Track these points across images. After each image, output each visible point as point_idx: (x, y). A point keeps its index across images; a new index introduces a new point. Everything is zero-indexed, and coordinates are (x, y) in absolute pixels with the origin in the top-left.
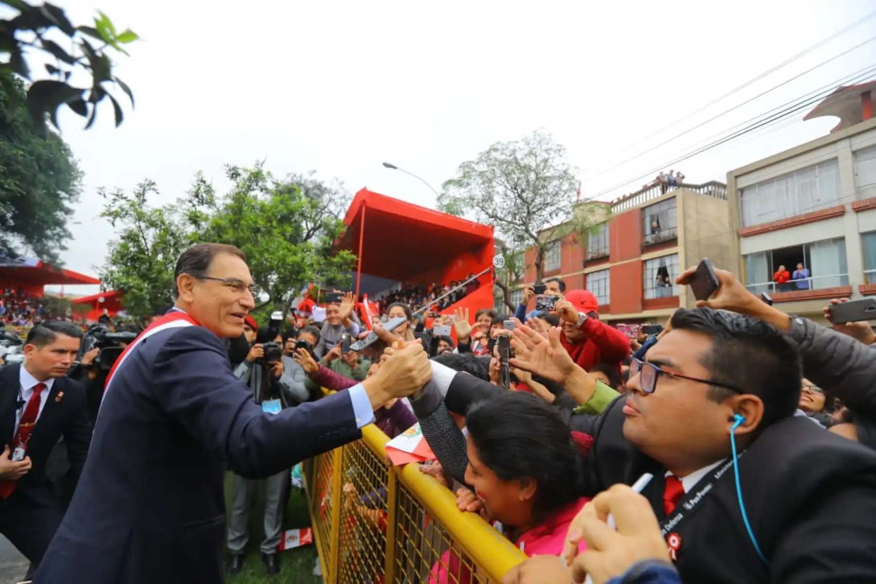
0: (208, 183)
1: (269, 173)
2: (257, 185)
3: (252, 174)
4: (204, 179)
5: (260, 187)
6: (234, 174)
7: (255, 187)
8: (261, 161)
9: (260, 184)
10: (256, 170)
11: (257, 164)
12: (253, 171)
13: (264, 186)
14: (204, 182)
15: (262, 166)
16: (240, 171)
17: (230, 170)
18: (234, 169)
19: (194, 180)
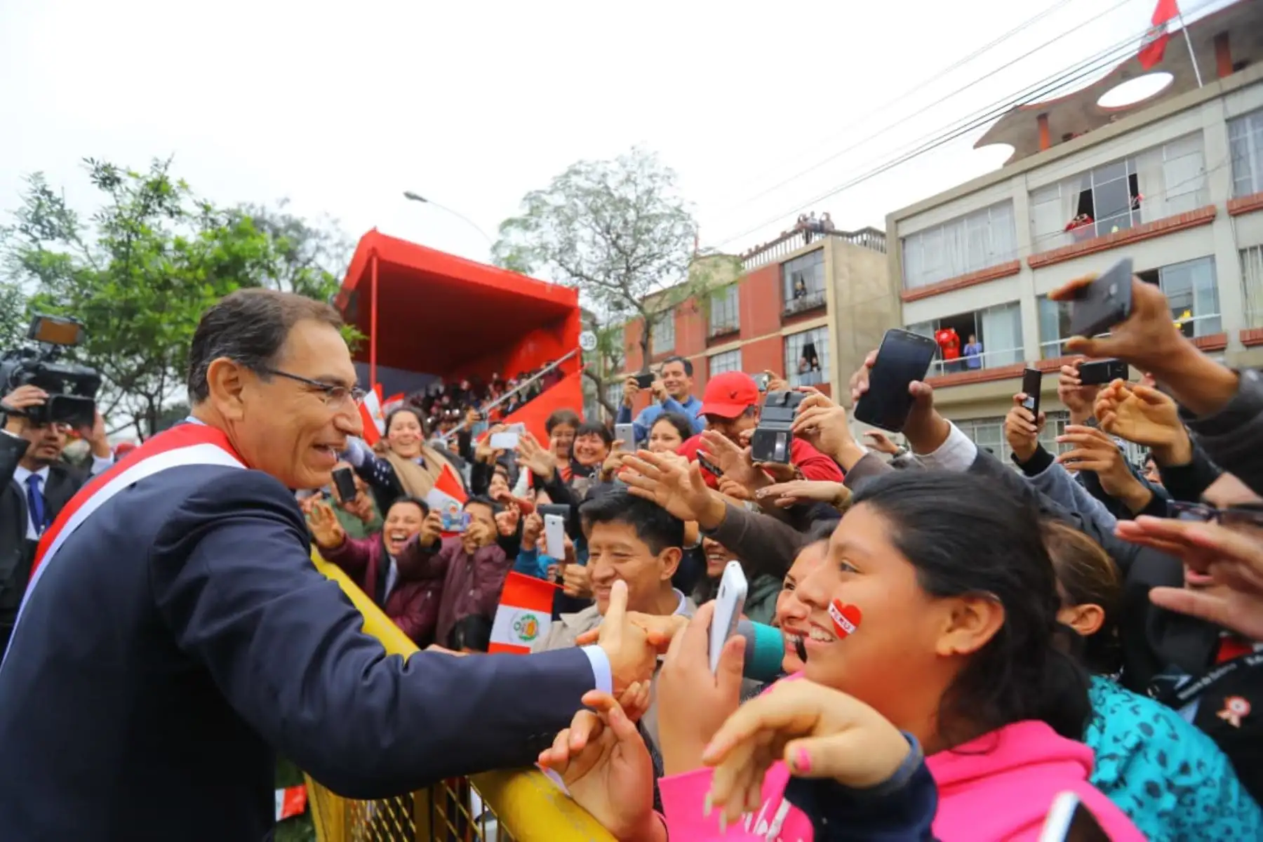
0: (56, 195)
1: (183, 185)
2: (160, 205)
3: (148, 183)
4: (48, 189)
5: (167, 208)
6: (108, 179)
7: (158, 209)
8: (163, 160)
9: (167, 203)
10: (155, 176)
11: (156, 165)
12: (150, 180)
13: (176, 207)
14: (50, 194)
15: (166, 168)
16: (119, 174)
17: (97, 170)
18: (105, 168)
19: (26, 188)
